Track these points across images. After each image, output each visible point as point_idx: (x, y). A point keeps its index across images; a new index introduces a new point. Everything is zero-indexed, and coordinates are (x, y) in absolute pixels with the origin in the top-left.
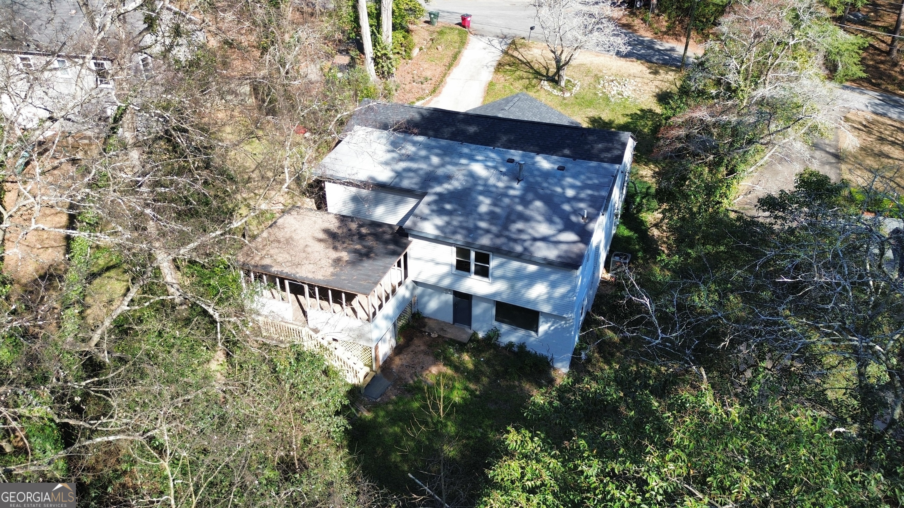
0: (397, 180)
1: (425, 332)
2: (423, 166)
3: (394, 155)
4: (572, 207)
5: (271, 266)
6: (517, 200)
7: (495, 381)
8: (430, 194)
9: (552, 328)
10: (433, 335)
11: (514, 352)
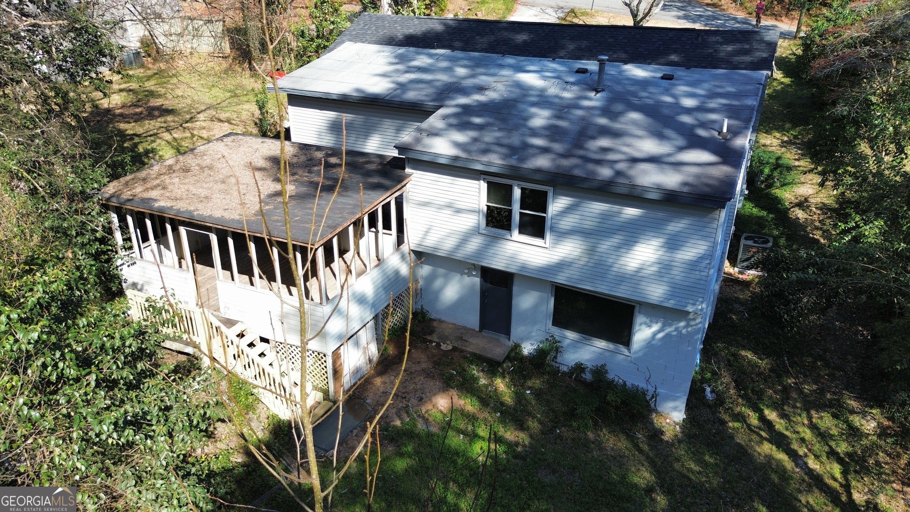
0: (398, 92)
1: (431, 342)
2: (444, 78)
3: (400, 67)
4: (697, 120)
5: (156, 200)
6: (597, 112)
7: (552, 430)
8: (447, 106)
9: (660, 335)
10: (444, 347)
11: (584, 383)
